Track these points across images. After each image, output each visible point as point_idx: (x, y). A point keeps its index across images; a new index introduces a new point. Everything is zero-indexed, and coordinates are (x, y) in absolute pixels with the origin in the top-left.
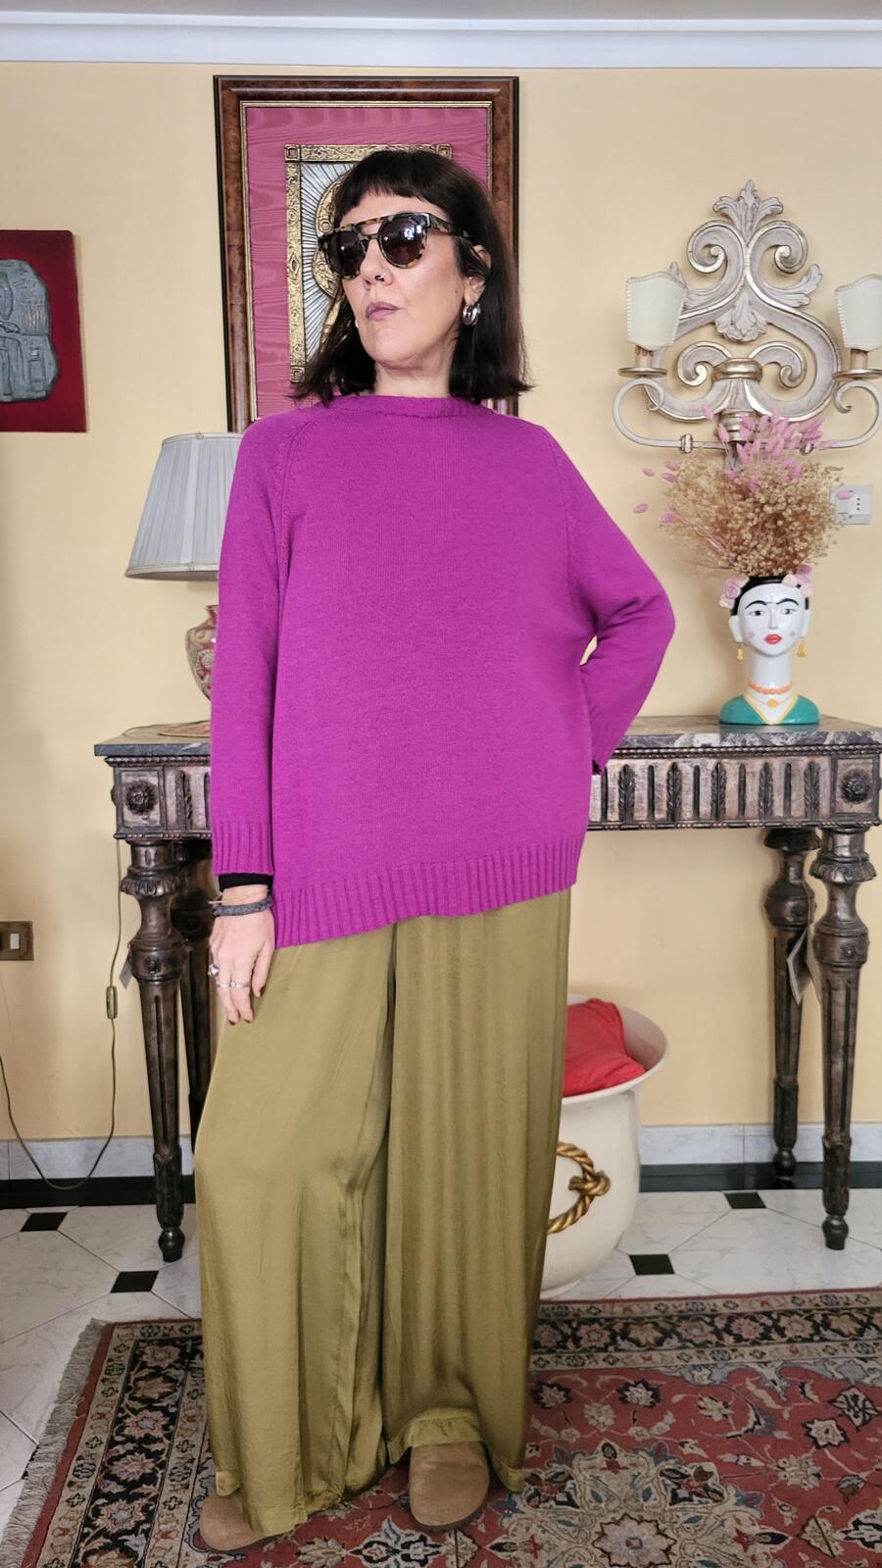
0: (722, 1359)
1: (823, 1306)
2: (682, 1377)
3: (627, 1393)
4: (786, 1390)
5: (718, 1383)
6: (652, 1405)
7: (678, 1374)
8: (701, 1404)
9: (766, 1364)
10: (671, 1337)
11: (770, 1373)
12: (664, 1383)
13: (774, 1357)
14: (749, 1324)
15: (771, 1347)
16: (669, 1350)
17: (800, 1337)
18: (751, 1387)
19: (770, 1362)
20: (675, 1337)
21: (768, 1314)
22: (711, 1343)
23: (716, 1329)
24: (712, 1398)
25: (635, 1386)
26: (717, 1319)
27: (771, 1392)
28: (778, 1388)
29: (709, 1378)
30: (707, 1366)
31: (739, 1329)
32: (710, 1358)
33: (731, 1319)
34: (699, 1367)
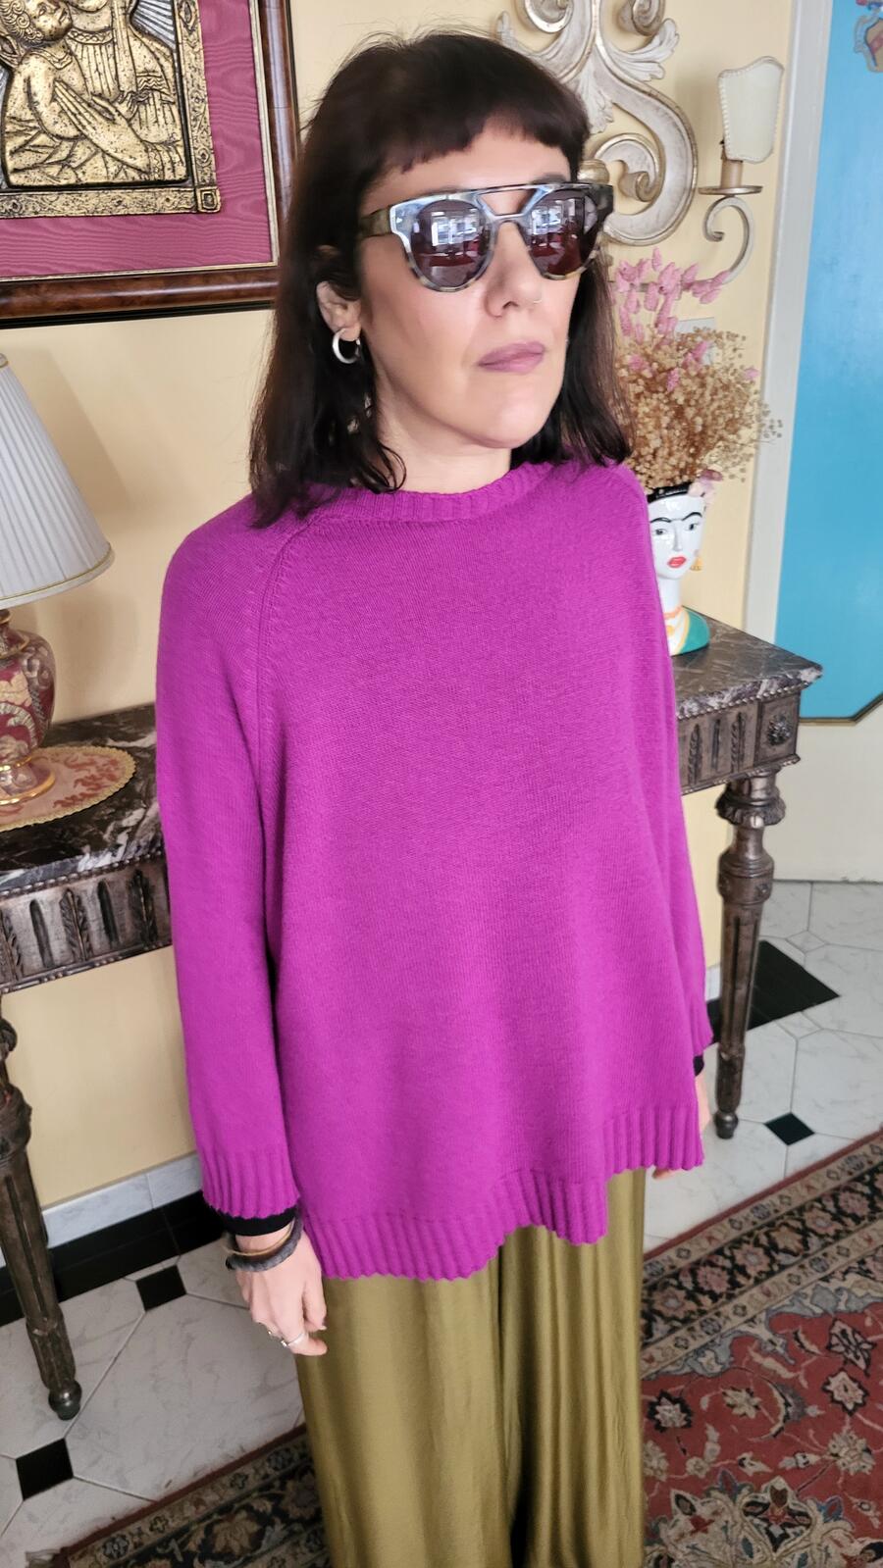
0: (715, 1331)
1: (760, 1223)
2: (694, 1372)
3: (658, 1417)
4: (786, 1347)
5: (727, 1366)
6: (689, 1425)
7: (687, 1370)
8: (729, 1400)
9: (752, 1320)
10: (655, 1321)
11: (762, 1332)
12: (682, 1387)
13: (756, 1308)
14: (713, 1273)
15: (746, 1296)
16: (661, 1339)
17: (761, 1273)
18: (758, 1358)
19: (755, 1317)
20: (658, 1319)
21: (720, 1252)
22: (692, 1312)
23: (688, 1292)
24: (734, 1389)
25: (659, 1404)
26: (681, 1278)
27: (774, 1355)
28: (780, 1350)
29: (717, 1362)
30: (705, 1347)
31: (707, 1283)
32: (703, 1334)
33: (693, 1271)
34: (699, 1352)
